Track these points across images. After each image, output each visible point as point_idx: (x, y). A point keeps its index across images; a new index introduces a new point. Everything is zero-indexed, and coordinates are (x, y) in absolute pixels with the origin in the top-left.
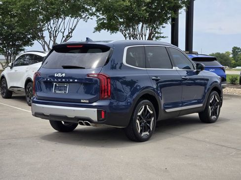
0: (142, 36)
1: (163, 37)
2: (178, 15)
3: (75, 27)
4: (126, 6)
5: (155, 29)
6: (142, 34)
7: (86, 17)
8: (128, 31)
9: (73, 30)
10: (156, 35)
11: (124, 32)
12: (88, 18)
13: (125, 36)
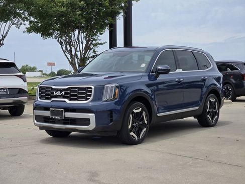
0: (79, 44)
1: (100, 44)
2: (116, 21)
3: (7, 33)
4: (62, 12)
5: (92, 36)
6: (79, 41)
7: (19, 23)
8: (64, 38)
9: (5, 37)
10: (94, 42)
11: (60, 39)
12: (21, 24)
13: (61, 43)
